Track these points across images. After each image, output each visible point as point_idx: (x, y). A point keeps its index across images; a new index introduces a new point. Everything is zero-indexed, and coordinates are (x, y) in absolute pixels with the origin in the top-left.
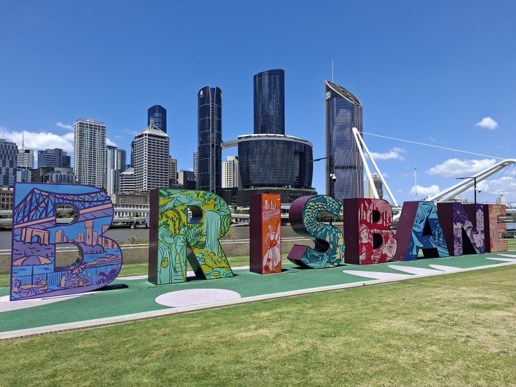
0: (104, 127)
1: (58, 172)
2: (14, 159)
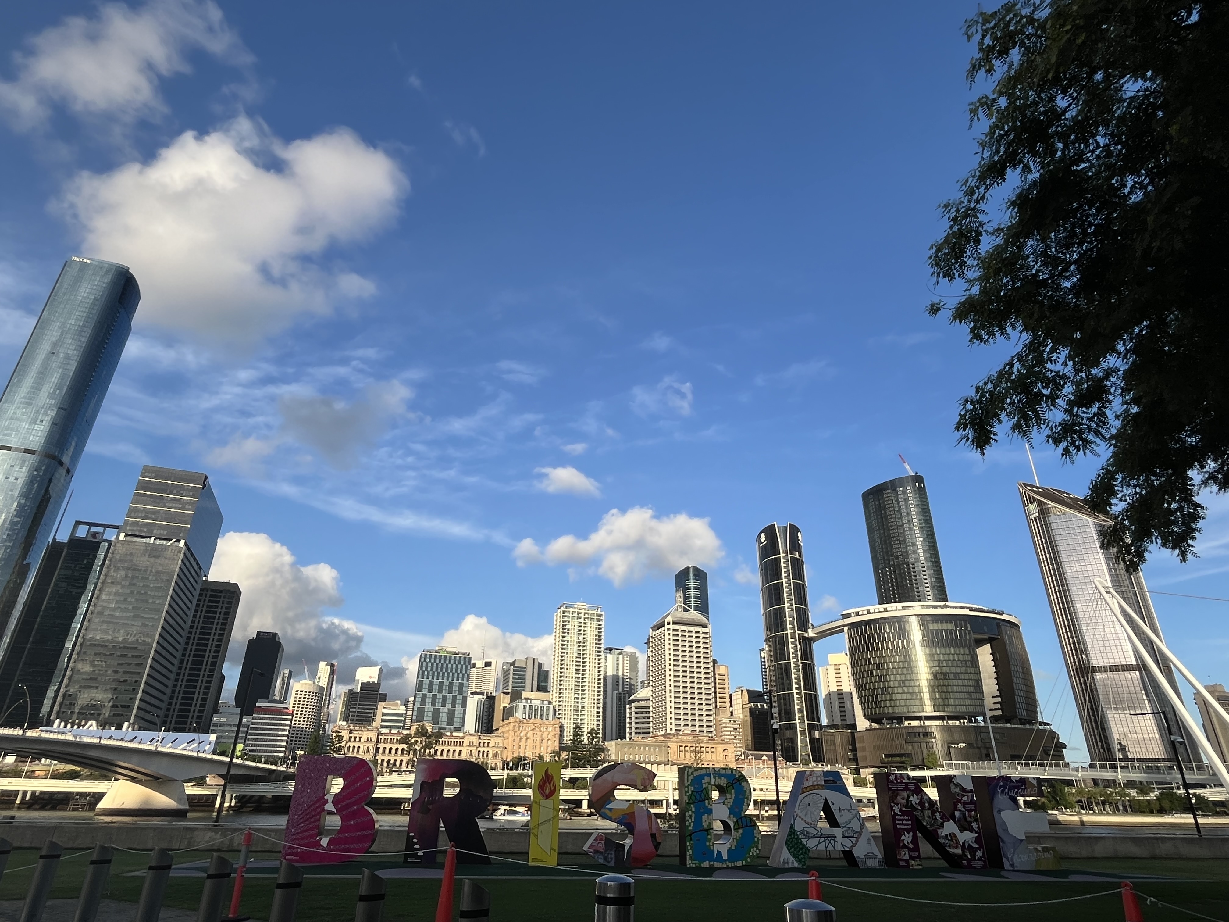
0: (600, 616)
1: (527, 699)
2: (465, 679)
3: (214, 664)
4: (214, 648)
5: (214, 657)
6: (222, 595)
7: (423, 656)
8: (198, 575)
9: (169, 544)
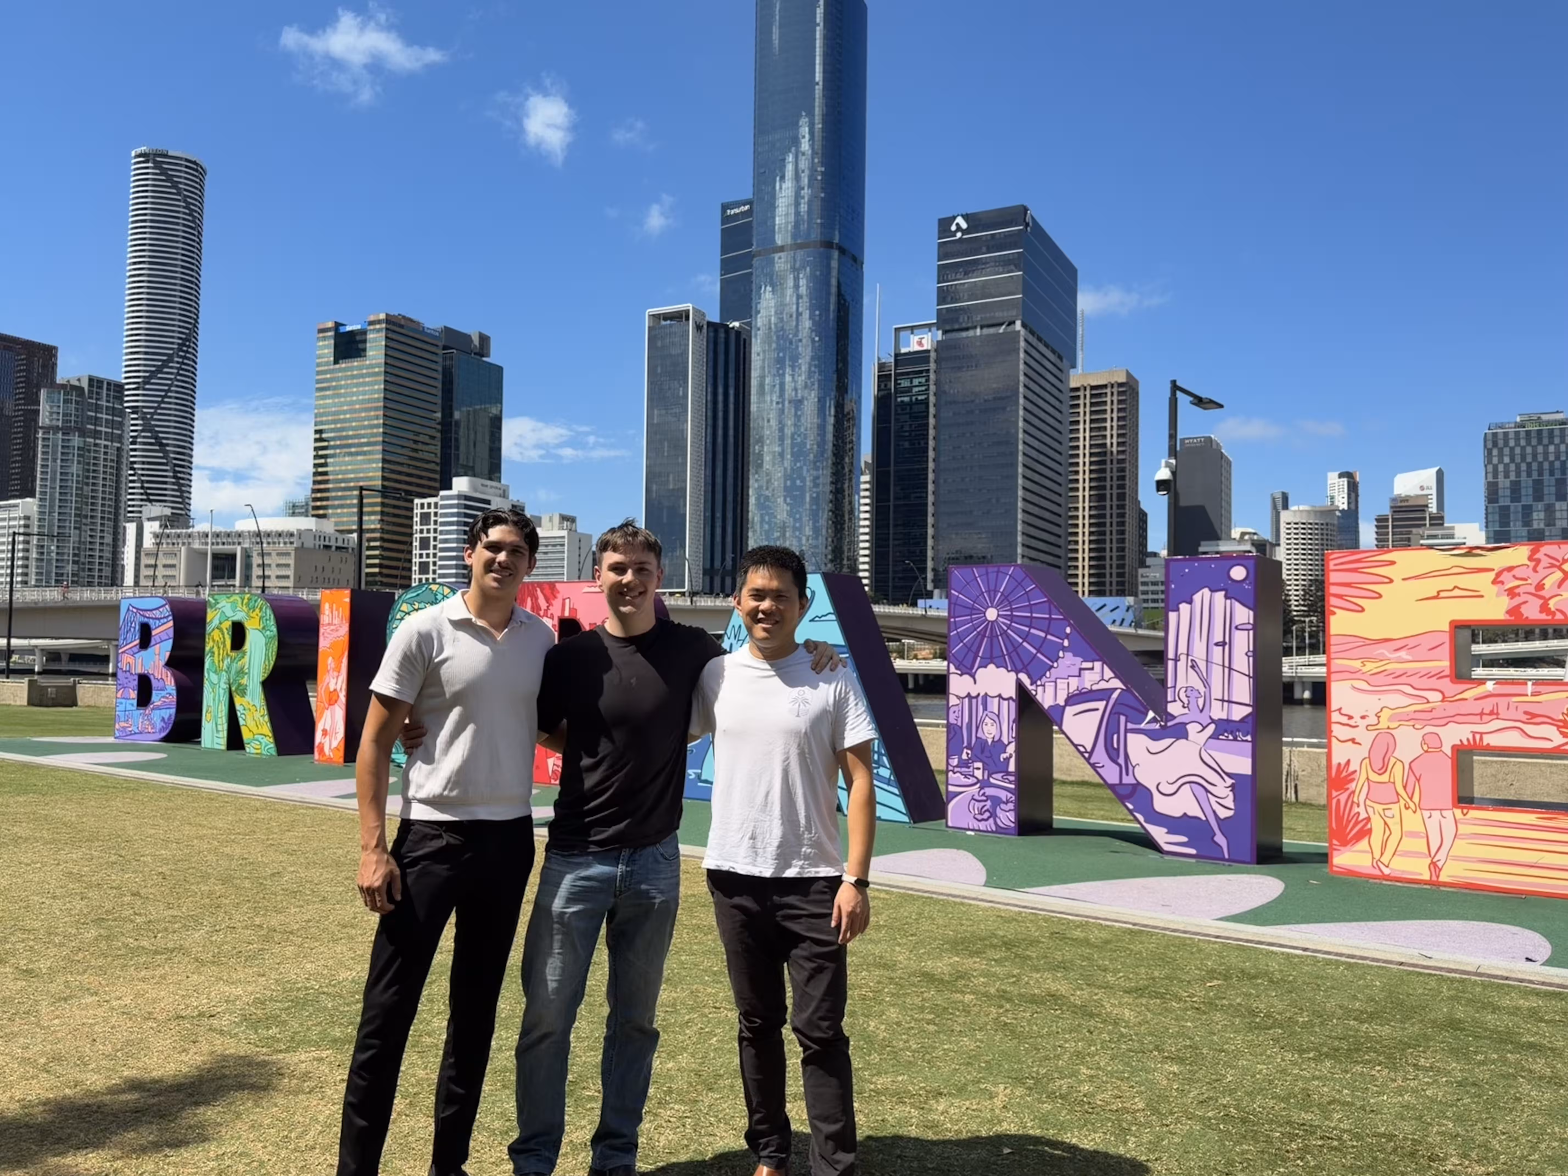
3: (1121, 497)
4: (1115, 474)
5: (1120, 487)
6: (1108, 391)
7: (1490, 437)
8: (1060, 370)
9: (1002, 330)
